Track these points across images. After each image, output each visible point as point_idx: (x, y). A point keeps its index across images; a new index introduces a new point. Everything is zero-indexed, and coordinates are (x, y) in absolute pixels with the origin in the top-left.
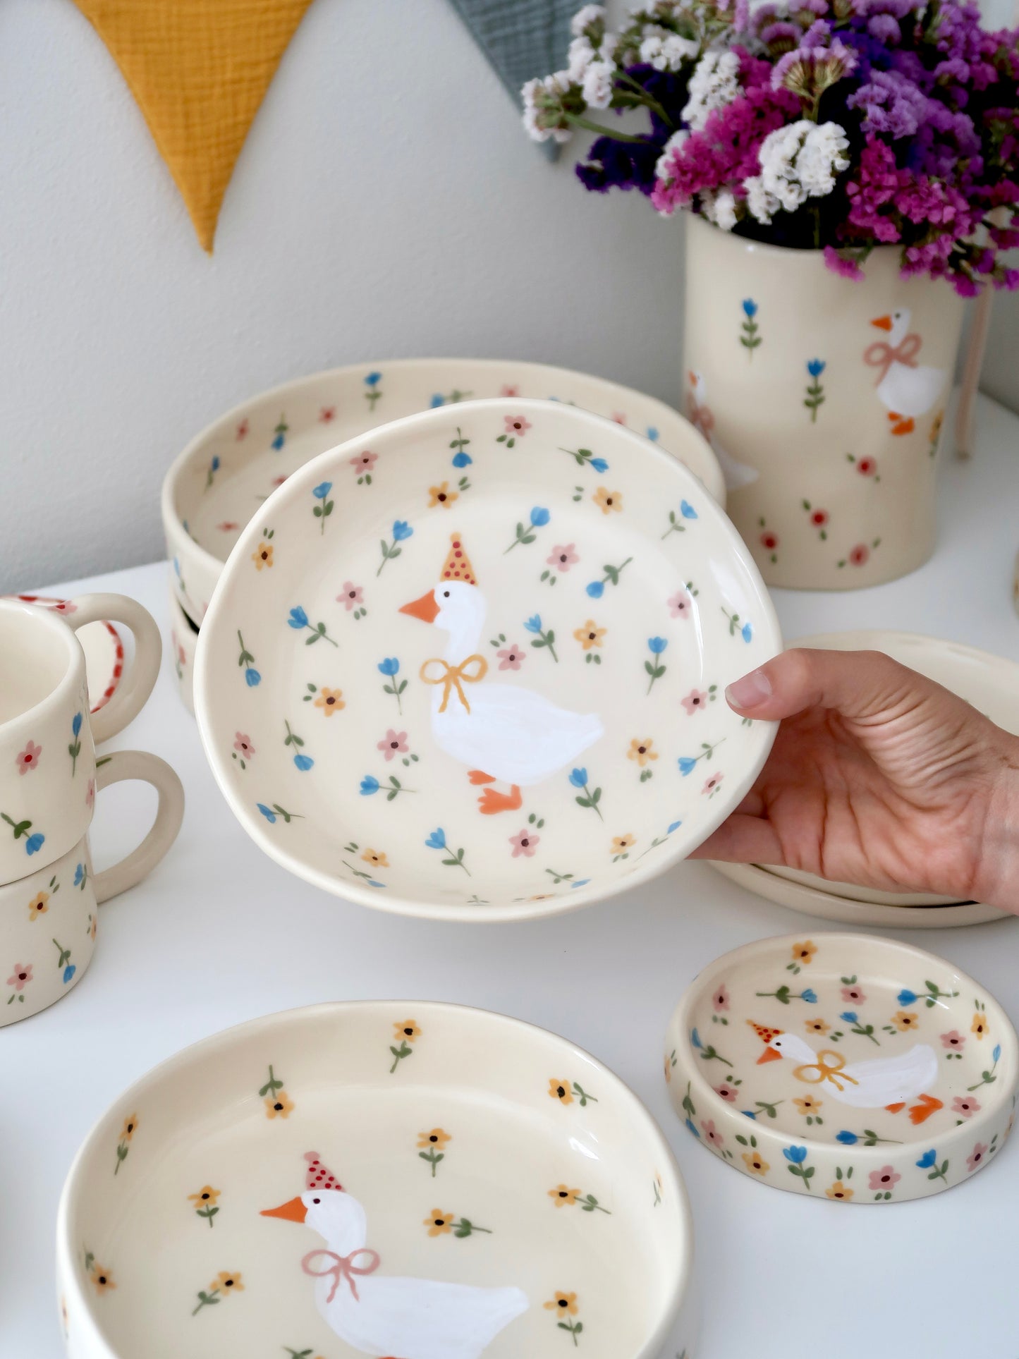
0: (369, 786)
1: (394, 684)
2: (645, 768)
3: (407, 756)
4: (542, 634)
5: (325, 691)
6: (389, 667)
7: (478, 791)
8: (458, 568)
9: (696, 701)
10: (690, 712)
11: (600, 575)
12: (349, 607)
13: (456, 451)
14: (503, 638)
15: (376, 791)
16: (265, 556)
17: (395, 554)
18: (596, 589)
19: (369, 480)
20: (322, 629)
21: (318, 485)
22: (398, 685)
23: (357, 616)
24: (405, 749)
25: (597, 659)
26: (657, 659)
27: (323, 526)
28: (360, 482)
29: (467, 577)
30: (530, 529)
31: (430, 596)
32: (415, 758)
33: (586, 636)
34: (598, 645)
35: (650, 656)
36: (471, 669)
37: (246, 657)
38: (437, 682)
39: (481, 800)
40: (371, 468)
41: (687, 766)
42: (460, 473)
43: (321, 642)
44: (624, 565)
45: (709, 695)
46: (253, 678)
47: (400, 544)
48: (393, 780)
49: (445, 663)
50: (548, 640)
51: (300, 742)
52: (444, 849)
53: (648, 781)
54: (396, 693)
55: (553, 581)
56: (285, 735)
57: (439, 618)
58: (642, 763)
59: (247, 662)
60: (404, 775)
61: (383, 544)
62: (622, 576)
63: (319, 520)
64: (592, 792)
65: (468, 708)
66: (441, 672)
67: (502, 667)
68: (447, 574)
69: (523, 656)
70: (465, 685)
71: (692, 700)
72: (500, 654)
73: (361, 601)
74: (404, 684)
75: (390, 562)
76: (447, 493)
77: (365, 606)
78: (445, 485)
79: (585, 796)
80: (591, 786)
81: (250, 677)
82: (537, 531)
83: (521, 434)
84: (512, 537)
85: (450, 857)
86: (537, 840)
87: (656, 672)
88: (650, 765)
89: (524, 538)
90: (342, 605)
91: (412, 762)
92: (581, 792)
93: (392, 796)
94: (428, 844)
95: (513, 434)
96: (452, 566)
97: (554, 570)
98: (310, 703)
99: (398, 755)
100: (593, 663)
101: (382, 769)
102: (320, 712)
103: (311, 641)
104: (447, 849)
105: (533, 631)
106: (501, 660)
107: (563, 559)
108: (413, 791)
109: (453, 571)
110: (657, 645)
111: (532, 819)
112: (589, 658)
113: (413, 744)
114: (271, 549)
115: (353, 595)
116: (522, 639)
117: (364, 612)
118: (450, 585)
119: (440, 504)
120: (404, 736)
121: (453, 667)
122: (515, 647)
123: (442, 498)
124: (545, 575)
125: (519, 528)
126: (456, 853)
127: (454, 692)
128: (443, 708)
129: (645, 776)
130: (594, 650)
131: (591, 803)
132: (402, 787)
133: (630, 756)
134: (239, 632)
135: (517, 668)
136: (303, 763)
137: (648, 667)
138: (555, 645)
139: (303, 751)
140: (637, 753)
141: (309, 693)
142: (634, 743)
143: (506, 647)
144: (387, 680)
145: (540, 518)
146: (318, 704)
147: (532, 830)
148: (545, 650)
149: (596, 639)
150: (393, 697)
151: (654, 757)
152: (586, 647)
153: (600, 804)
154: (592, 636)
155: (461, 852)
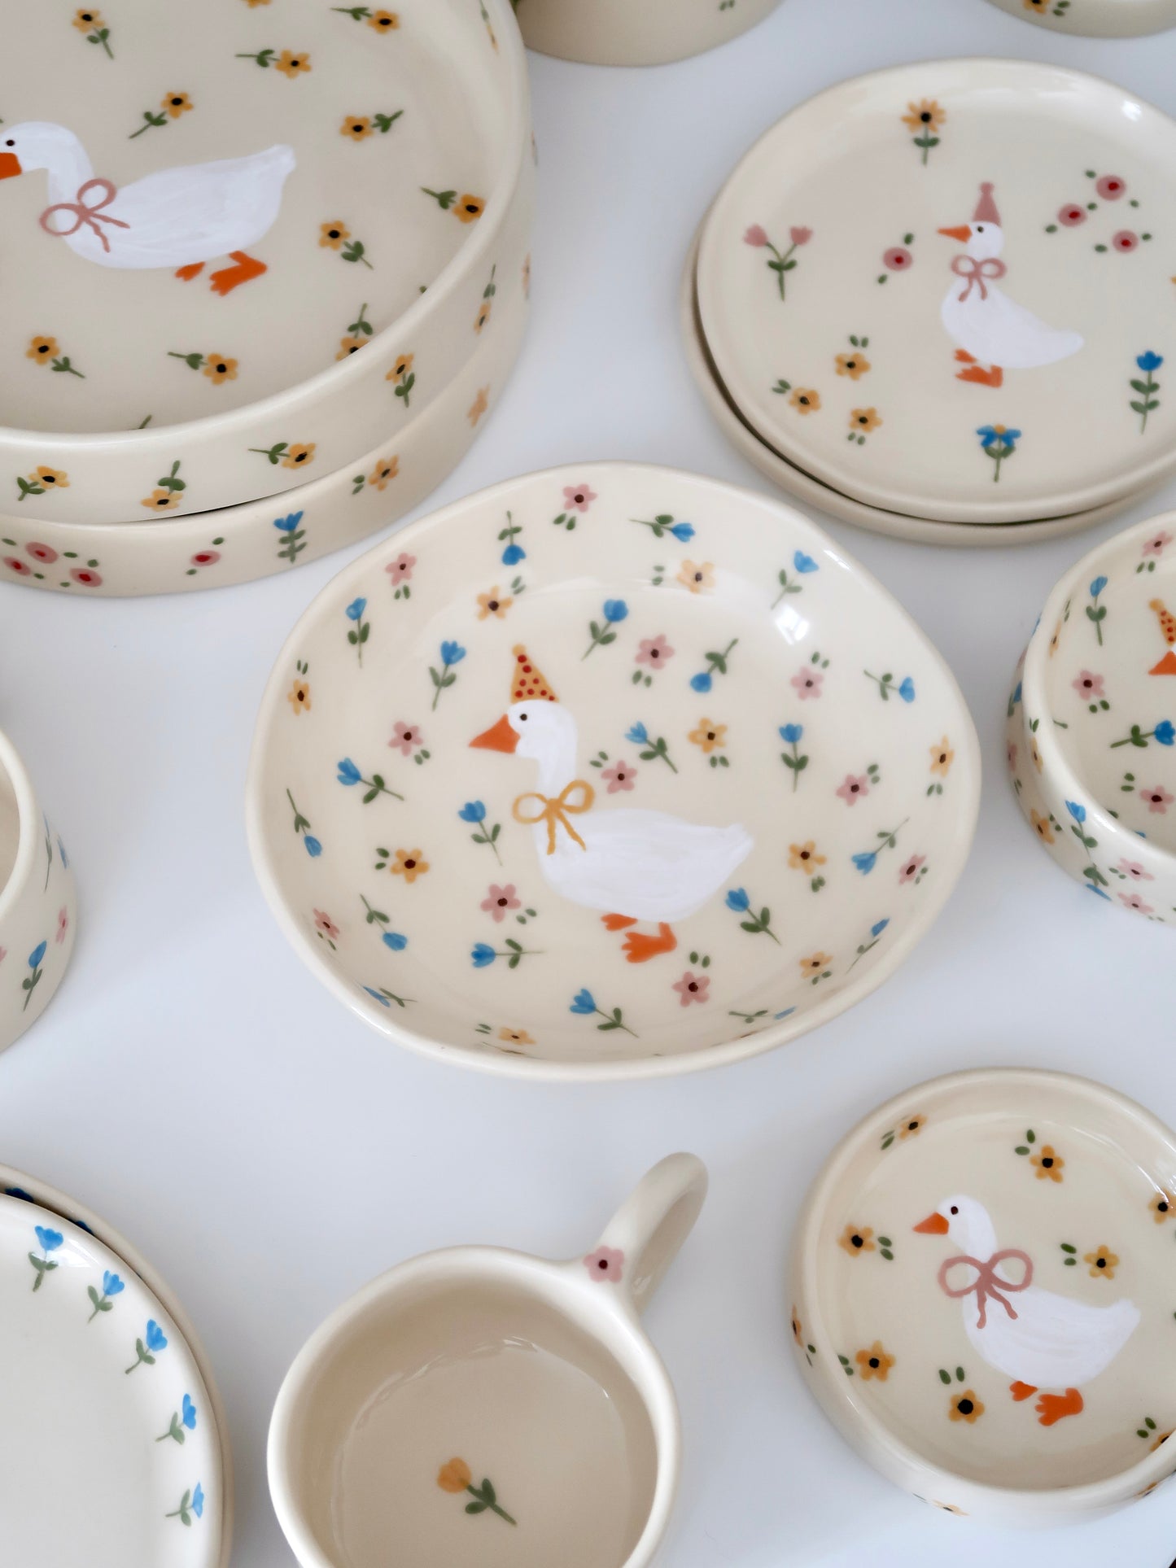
0: (482, 955)
1: (484, 831)
2: (814, 876)
3: (521, 912)
4: (650, 744)
5: (400, 854)
6: (473, 812)
7: (620, 937)
8: (530, 685)
9: (855, 788)
10: (851, 802)
11: (703, 666)
12: (406, 752)
13: (506, 543)
14: (604, 756)
15: (493, 960)
16: (301, 696)
17: (449, 681)
18: (702, 683)
19: (407, 592)
20: (379, 782)
21: (351, 602)
22: (489, 831)
23: (419, 761)
24: (517, 904)
25: (724, 761)
26: (795, 749)
27: (360, 656)
28: (397, 596)
29: (543, 693)
30: (607, 627)
31: (503, 724)
32: (532, 913)
33: (704, 737)
34: (721, 745)
35: (786, 748)
36: (573, 799)
37: (301, 822)
38: (536, 820)
39: (626, 947)
40: (408, 577)
41: (865, 863)
42: (512, 571)
43: (382, 797)
44: (729, 648)
45: (870, 778)
46: (313, 846)
47: (454, 669)
48: (511, 943)
49: (541, 797)
50: (659, 749)
51: (384, 918)
52: (596, 1013)
53: (822, 889)
54: (488, 840)
55: (648, 681)
56: (364, 912)
57: (521, 747)
58: (808, 871)
59: (303, 829)
60: (521, 934)
61: (433, 672)
62: (730, 662)
63: (356, 647)
64: (758, 914)
65: (582, 844)
66: (538, 808)
67: (611, 790)
68: (519, 694)
69: (633, 772)
70: (571, 818)
71: (849, 789)
72: (606, 775)
73: (419, 742)
74: (496, 829)
75: (446, 692)
76: (500, 597)
77: (425, 746)
78: (495, 590)
79: (751, 920)
80: (756, 906)
81: (309, 845)
82: (616, 628)
83: (584, 510)
84: (588, 640)
85: (606, 1021)
86: (707, 981)
87: (798, 764)
88: (819, 871)
89: (601, 637)
90: (398, 751)
91: (529, 918)
92: (745, 917)
93: (514, 962)
94: (574, 1010)
95: (574, 512)
96: (523, 683)
97: (647, 669)
98: (385, 871)
99: (510, 914)
100: (719, 767)
101: (494, 933)
102: (400, 879)
103: (369, 798)
104: (600, 1012)
105: (640, 742)
106: (607, 782)
107: (655, 654)
108: (539, 952)
109: (524, 690)
110: (791, 734)
111: (694, 958)
112: (713, 762)
113: (525, 896)
114: (307, 687)
115: (408, 736)
116: (628, 753)
117: (426, 755)
118: (525, 706)
119: (492, 615)
120: (511, 889)
121: (551, 800)
122: (621, 764)
123: (494, 606)
124: (637, 677)
125: (594, 628)
126: (612, 1015)
127: (560, 829)
128: (551, 848)
129: (817, 885)
130: (717, 752)
131: (760, 926)
132: (523, 951)
133: (792, 865)
134: (288, 791)
135: (630, 787)
136: (396, 942)
137: (787, 760)
138: (669, 753)
139: (394, 927)
140: (799, 860)
141: (381, 860)
142: (793, 849)
143: (610, 764)
144: (474, 828)
145: (616, 612)
146: (394, 870)
147: (697, 971)
148: (658, 761)
149: (716, 738)
150: (487, 847)
151: (822, 861)
152: (706, 749)
153: (771, 926)
154: (711, 736)
155: (618, 1013)
